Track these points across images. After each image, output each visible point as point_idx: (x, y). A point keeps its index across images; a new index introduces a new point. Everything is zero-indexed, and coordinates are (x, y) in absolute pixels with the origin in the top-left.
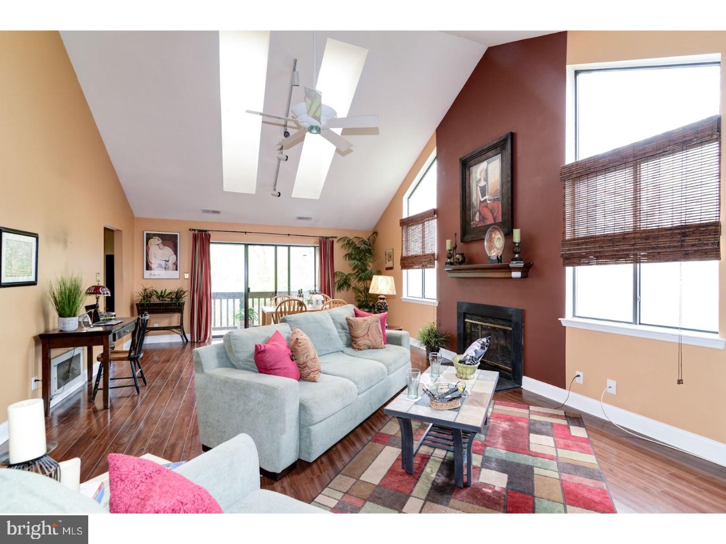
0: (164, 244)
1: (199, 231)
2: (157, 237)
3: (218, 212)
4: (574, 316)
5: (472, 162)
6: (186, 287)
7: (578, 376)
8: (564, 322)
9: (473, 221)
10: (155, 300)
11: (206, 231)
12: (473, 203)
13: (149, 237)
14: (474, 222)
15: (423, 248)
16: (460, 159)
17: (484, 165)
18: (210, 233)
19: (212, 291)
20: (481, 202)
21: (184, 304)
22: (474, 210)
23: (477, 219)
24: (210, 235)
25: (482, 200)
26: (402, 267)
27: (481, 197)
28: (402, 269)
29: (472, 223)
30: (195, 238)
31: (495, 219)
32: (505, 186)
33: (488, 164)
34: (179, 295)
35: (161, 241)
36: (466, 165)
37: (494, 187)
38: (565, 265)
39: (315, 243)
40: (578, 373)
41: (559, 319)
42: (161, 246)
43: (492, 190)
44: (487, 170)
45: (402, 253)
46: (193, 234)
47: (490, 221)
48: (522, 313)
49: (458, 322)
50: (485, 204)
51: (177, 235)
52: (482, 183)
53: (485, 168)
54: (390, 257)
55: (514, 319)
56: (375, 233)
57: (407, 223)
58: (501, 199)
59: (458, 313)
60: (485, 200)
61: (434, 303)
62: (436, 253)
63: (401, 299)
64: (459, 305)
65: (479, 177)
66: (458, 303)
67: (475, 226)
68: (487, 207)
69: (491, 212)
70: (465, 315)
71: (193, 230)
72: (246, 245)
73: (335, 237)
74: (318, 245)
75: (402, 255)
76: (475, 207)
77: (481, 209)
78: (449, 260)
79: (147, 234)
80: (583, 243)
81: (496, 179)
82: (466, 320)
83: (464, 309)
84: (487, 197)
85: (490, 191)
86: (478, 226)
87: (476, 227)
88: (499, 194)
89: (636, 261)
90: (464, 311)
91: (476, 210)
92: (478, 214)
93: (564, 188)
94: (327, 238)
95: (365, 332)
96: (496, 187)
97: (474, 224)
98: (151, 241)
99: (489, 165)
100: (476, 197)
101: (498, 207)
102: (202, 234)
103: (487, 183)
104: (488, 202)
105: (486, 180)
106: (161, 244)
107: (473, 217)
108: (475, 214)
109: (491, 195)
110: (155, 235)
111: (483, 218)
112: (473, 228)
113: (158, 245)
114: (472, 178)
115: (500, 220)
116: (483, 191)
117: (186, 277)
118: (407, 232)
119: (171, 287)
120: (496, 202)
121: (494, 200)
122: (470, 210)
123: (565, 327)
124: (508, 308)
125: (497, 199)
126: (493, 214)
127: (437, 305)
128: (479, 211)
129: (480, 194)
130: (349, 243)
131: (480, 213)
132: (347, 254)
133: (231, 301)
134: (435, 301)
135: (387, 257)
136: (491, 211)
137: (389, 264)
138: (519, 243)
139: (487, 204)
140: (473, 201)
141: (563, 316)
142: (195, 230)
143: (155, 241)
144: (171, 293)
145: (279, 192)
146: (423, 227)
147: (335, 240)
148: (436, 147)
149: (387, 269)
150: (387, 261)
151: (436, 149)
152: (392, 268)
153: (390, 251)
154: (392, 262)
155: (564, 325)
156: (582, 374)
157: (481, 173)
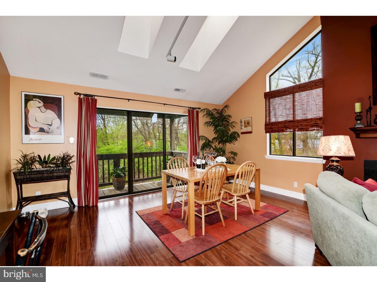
0: (46, 107)
1: (86, 95)
2: (37, 100)
3: (104, 77)
6: (73, 152)
10: (37, 167)
11: (91, 96)
13: (28, 99)
15: (294, 114)
18: (96, 98)
21: (70, 169)
24: (96, 100)
26: (266, 131)
28: (266, 133)
30: (81, 102)
34: (65, 160)
35: (42, 104)
42: (43, 109)
46: (79, 98)
51: (61, 98)
54: (248, 124)
56: (226, 106)
57: (270, 96)
59: (365, 170)
62: (323, 116)
71: (78, 94)
72: (130, 113)
73: (199, 108)
74: (187, 114)
75: (267, 121)
78: (359, 122)
79: (25, 95)
94: (193, 108)
98: (31, 103)
102: (89, 98)
106: (43, 107)
110: (35, 97)
113: (39, 107)
117: (71, 142)
118: (269, 102)
119: (57, 153)
132: (206, 123)
135: (243, 124)
137: (244, 130)
142: (80, 94)
144: (54, 158)
145: (175, 57)
146: (294, 97)
147: (199, 110)
148: (321, 26)
149: (242, 133)
150: (243, 127)
151: (320, 28)
152: (251, 132)
153: (247, 119)
154: (251, 128)
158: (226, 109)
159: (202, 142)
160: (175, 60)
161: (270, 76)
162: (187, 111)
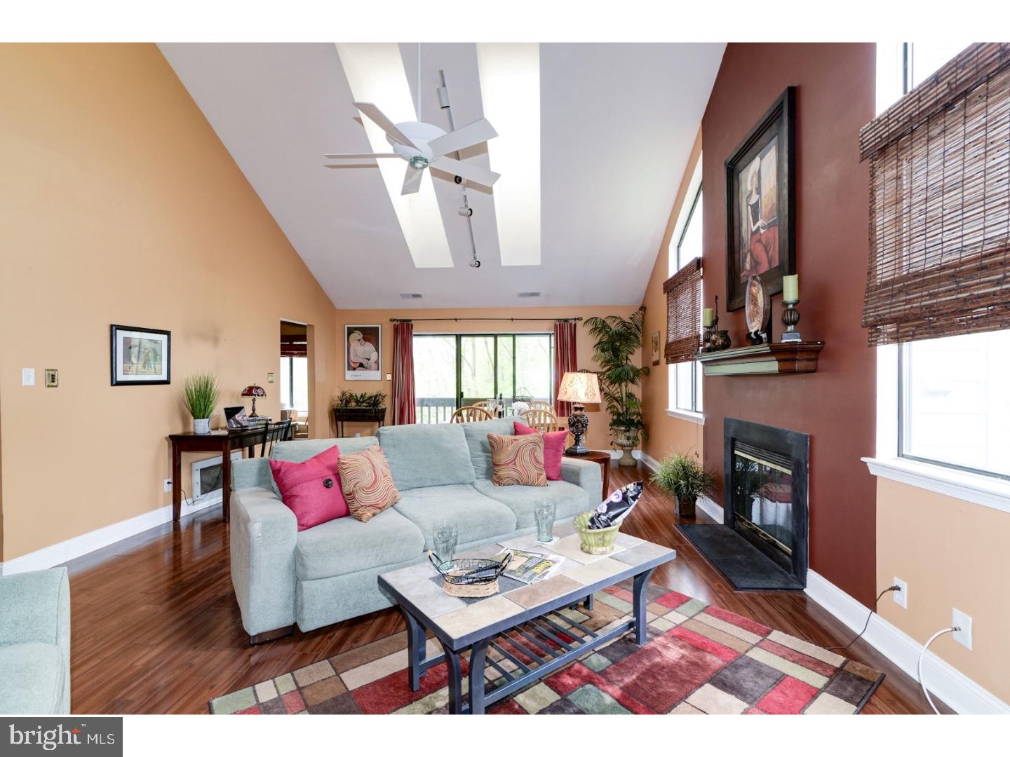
0: (365, 339)
1: (401, 320)
2: (357, 332)
3: (418, 296)
4: (900, 454)
5: (741, 164)
6: (387, 391)
7: (897, 588)
8: (872, 465)
9: (743, 270)
10: (353, 405)
11: (410, 320)
13: (351, 331)
14: (744, 272)
16: (726, 163)
17: (756, 164)
18: (412, 322)
19: (416, 397)
20: (752, 233)
21: (384, 411)
22: (744, 251)
23: (748, 265)
24: (412, 325)
25: (754, 229)
26: (667, 359)
27: (752, 224)
28: (667, 363)
29: (742, 275)
30: (396, 329)
31: (770, 262)
34: (378, 399)
35: (361, 336)
36: (733, 171)
37: (768, 200)
39: (549, 329)
40: (897, 582)
41: (863, 459)
43: (766, 207)
44: (760, 172)
45: (668, 337)
46: (394, 325)
47: (764, 266)
48: (808, 443)
49: (725, 454)
50: (758, 235)
51: (378, 328)
52: (754, 198)
53: (758, 169)
54: (657, 345)
55: (794, 454)
56: (644, 308)
58: (777, 222)
59: (725, 438)
60: (758, 230)
61: (697, 419)
62: (702, 333)
63: (666, 412)
64: (727, 424)
66: (725, 420)
67: (745, 279)
68: (759, 241)
69: (766, 250)
70: (734, 443)
71: (394, 320)
72: (458, 337)
73: (578, 319)
74: (553, 332)
75: (667, 340)
76: (745, 245)
77: (752, 248)
78: (708, 345)
80: (900, 291)
81: (772, 186)
82: (737, 452)
83: (732, 431)
84: (759, 223)
85: (763, 214)
86: (749, 278)
88: (775, 214)
90: (732, 435)
91: (747, 250)
92: (748, 259)
94: (566, 320)
95: (511, 458)
96: (772, 201)
97: (744, 276)
98: (352, 336)
99: (763, 161)
100: (747, 225)
101: (775, 237)
102: (404, 324)
103: (760, 197)
104: (762, 231)
105: (759, 191)
106: (362, 340)
107: (743, 263)
108: (746, 257)
109: (765, 218)
110: (356, 329)
111: (755, 263)
112: (743, 284)
113: (359, 341)
115: (776, 262)
116: (756, 212)
117: (388, 379)
119: (371, 391)
120: (772, 229)
121: (769, 226)
123: (876, 477)
124: (787, 432)
125: (773, 224)
126: (767, 253)
127: (703, 424)
128: (750, 251)
129: (751, 220)
130: (599, 326)
131: (752, 255)
133: (441, 409)
134: (701, 416)
135: (653, 345)
136: (766, 248)
138: (794, 304)
139: (761, 235)
141: (871, 454)
142: (396, 320)
143: (357, 335)
144: (370, 398)
145: (479, 261)
148: (702, 153)
149: (653, 364)
150: (654, 352)
152: (659, 362)
153: (656, 335)
154: (658, 352)
155: (872, 472)
156: (904, 585)
157: (752, 177)
160: (479, 265)
161: (679, 247)
162: (553, 325)
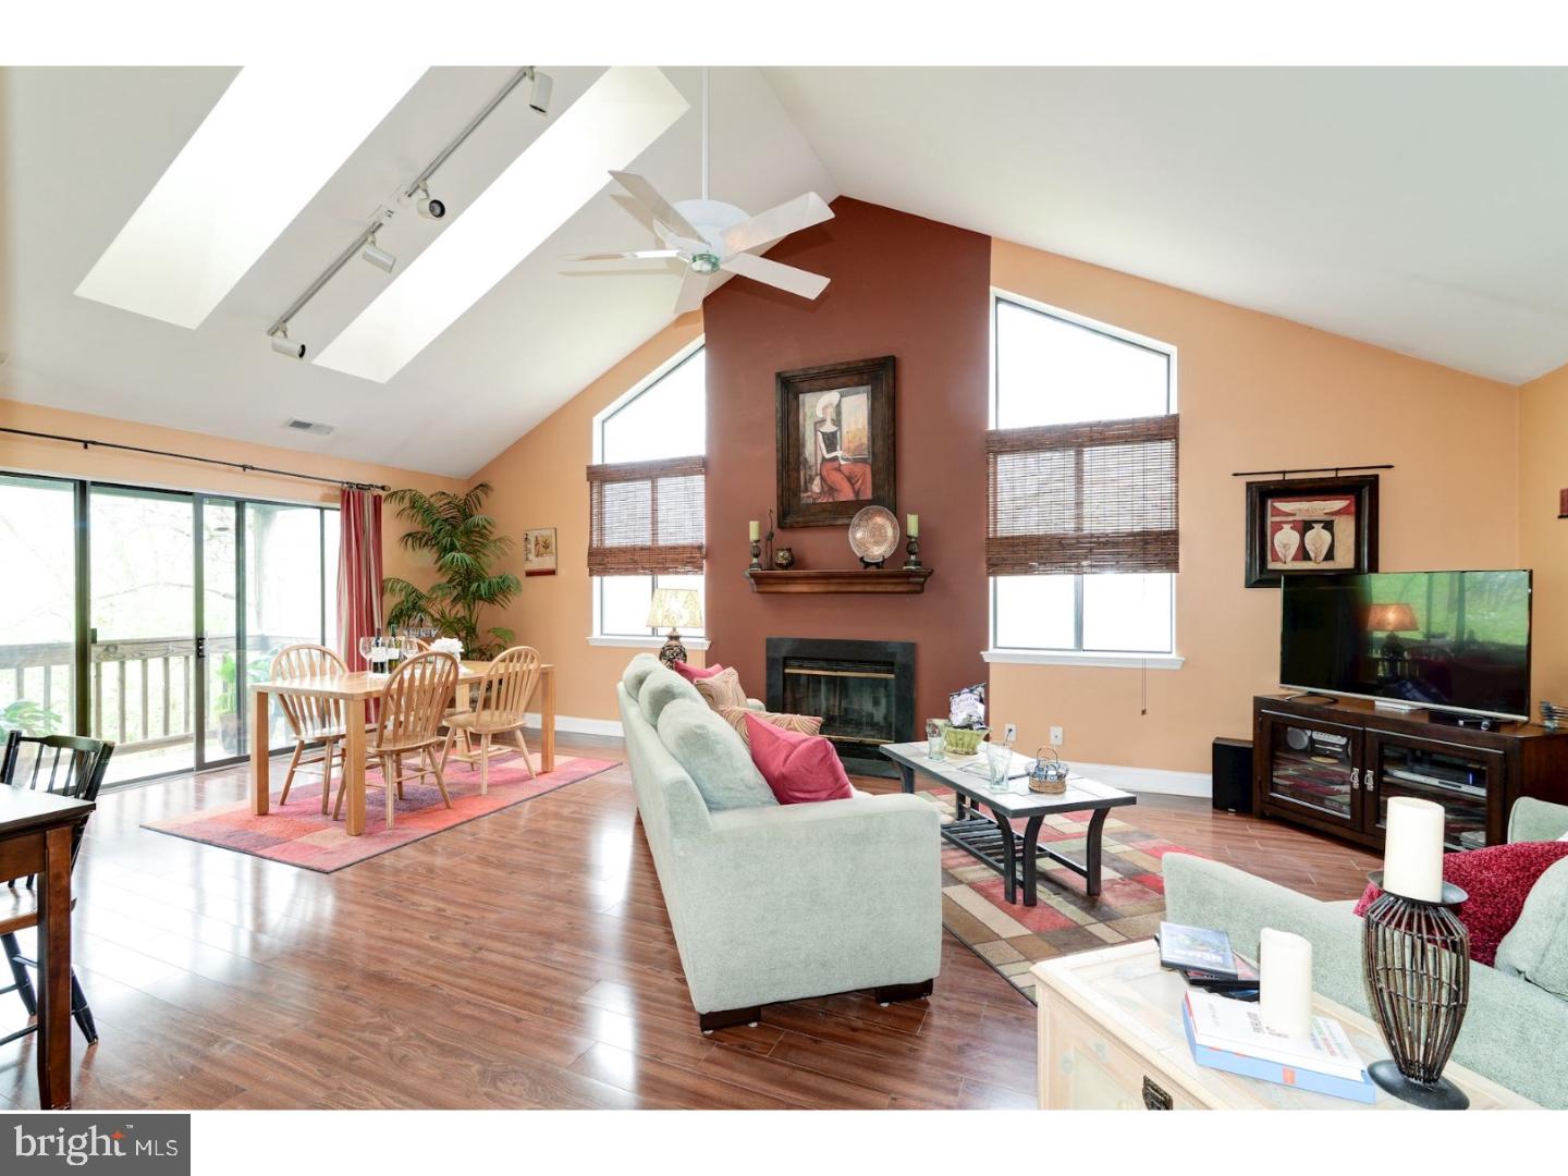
4: (996, 646)
5: (805, 385)
7: (1010, 730)
8: (987, 656)
9: (806, 490)
12: (805, 459)
14: (809, 494)
15: (655, 534)
16: (778, 375)
17: (832, 397)
20: (824, 459)
22: (809, 473)
23: (816, 486)
25: (828, 456)
26: (589, 570)
27: (824, 451)
28: (591, 575)
29: (803, 495)
31: (857, 493)
32: (880, 443)
33: (842, 396)
36: (791, 387)
37: (854, 438)
38: (989, 574)
39: (329, 499)
40: (1008, 726)
41: (982, 653)
43: (849, 442)
44: (839, 406)
45: (591, 540)
47: (847, 494)
48: (910, 648)
49: (769, 677)
50: (835, 464)
52: (829, 428)
53: (836, 402)
54: (544, 546)
55: (899, 659)
56: (482, 486)
57: (599, 476)
58: (870, 461)
59: (768, 658)
60: (835, 459)
62: (704, 542)
63: (587, 641)
64: (772, 644)
65: (820, 415)
66: (769, 641)
67: (811, 501)
68: (839, 469)
69: (850, 481)
70: (786, 662)
73: (383, 488)
74: (340, 506)
76: (810, 467)
77: (825, 473)
78: (755, 560)
81: (860, 426)
82: (787, 671)
83: (784, 651)
84: (838, 453)
85: (845, 444)
86: (819, 501)
87: (814, 504)
88: (866, 452)
89: (1079, 571)
90: (784, 654)
91: (813, 473)
92: (817, 481)
93: (988, 463)
96: (860, 439)
97: (808, 497)
99: (844, 399)
100: (814, 449)
101: (865, 473)
103: (840, 429)
104: (842, 462)
105: (837, 422)
107: (805, 483)
108: (811, 479)
109: (848, 450)
111: (830, 489)
112: (808, 504)
114: (805, 414)
115: (868, 494)
116: (831, 441)
118: (601, 493)
120: (859, 464)
121: (856, 461)
122: (798, 471)
123: (988, 663)
124: (887, 643)
125: (864, 461)
126: (852, 485)
127: (706, 648)
128: (821, 474)
129: (823, 446)
131: (822, 479)
132: (409, 535)
134: (704, 640)
135: (532, 546)
136: (849, 479)
137: (537, 564)
138: (919, 537)
139: (840, 465)
140: (807, 455)
141: (986, 648)
145: (303, 347)
146: (654, 489)
147: (383, 494)
148: (703, 335)
149: (530, 574)
150: (532, 556)
151: (701, 339)
152: (552, 573)
153: (544, 533)
154: (553, 558)
155: (986, 660)
156: (1013, 727)
157: (825, 408)
158: (479, 492)
159: (391, 601)
160: (302, 355)
161: (604, 422)
162: (338, 493)
